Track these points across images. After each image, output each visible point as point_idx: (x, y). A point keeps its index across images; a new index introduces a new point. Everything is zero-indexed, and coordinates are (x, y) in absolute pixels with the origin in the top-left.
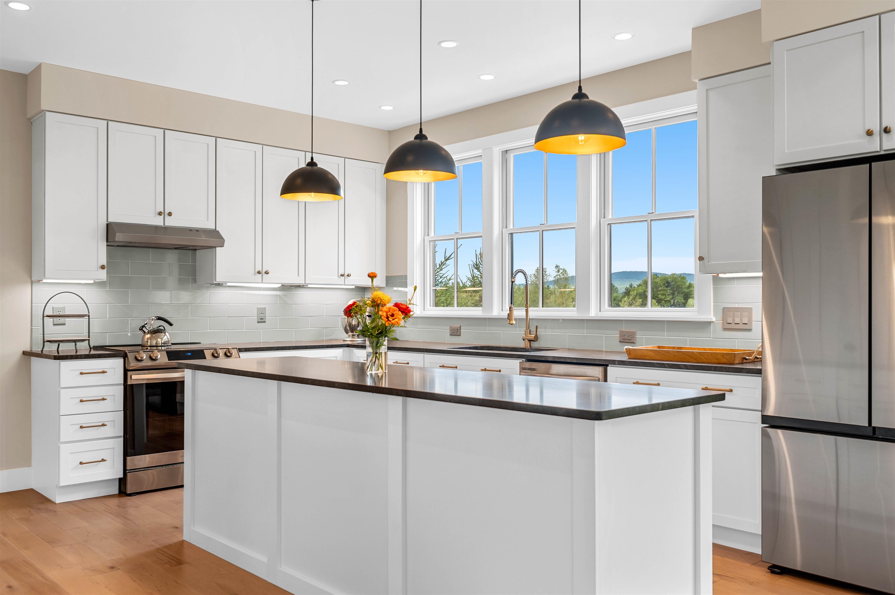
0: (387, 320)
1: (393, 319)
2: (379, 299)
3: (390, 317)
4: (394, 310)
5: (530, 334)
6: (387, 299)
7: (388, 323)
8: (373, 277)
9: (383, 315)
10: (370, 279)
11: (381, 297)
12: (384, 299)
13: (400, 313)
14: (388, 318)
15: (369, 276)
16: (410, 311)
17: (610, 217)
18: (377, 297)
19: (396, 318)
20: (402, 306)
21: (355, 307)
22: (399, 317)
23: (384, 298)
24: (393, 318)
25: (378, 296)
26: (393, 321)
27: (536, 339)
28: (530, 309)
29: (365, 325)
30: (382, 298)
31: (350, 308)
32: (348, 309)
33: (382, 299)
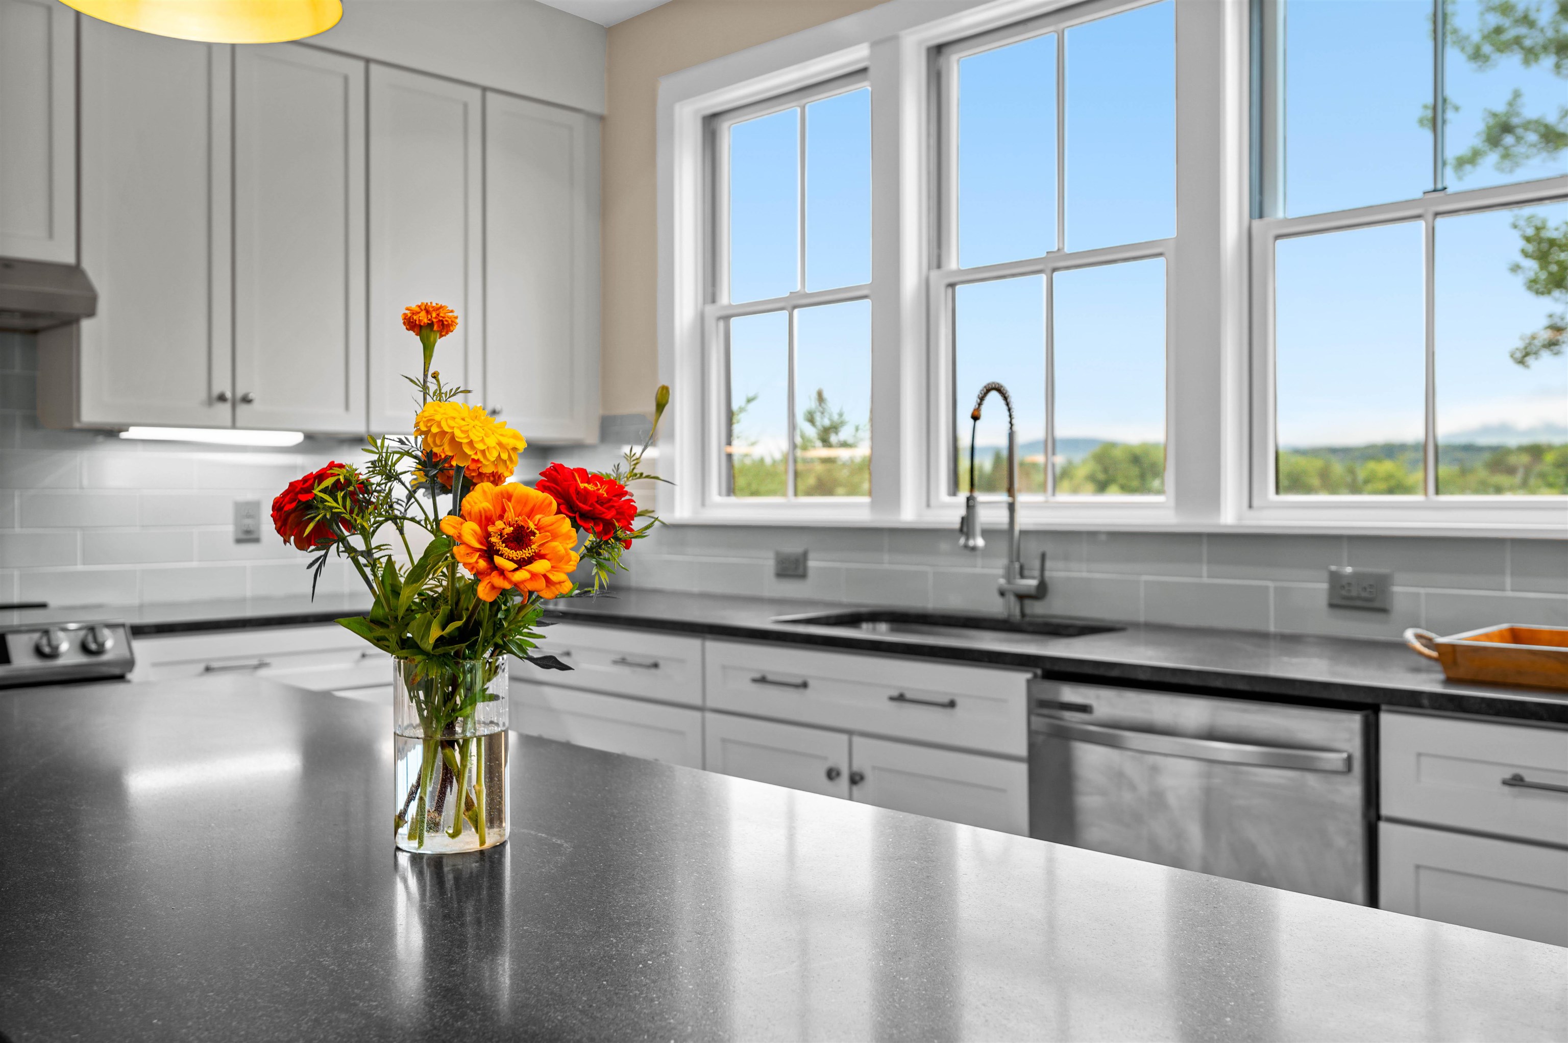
0: (482, 564)
1: (521, 564)
2: (446, 440)
3: (502, 548)
4: (528, 509)
5: (1022, 576)
6: (491, 442)
7: (493, 587)
8: (431, 325)
9: (460, 537)
10: (414, 340)
11: (458, 433)
12: (471, 444)
13: (566, 525)
14: (489, 552)
15: (411, 324)
16: (628, 512)
17: (1280, 214)
18: (435, 430)
19: (539, 556)
20: (582, 485)
21: (324, 491)
22: (558, 546)
23: (475, 439)
24: (526, 553)
25: (439, 425)
26: (521, 575)
27: (1041, 592)
28: (1022, 498)
29: (388, 588)
30: (460, 436)
31: (303, 498)
32: (291, 502)
33: (460, 444)
